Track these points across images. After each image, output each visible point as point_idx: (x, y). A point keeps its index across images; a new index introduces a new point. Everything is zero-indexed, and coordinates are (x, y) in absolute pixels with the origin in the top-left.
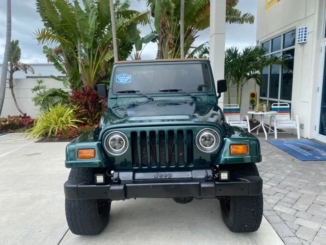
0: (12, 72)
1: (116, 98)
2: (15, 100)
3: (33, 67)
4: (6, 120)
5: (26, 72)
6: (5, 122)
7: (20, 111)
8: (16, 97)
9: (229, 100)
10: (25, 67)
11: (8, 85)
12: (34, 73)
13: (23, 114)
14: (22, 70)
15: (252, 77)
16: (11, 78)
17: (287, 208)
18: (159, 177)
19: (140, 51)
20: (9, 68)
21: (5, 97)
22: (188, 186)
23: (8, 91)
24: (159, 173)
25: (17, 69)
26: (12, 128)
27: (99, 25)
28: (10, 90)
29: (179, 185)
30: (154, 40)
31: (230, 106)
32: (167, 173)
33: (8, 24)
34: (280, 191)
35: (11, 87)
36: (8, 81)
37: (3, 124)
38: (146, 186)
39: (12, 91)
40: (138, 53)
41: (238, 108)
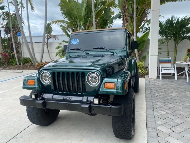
0: (48, 39)
1: (70, 53)
2: (49, 53)
3: (58, 36)
4: (43, 64)
5: (55, 39)
6: (42, 64)
7: (51, 59)
8: (49, 52)
9: (168, 53)
10: (55, 37)
11: (46, 46)
14: (53, 38)
15: (186, 38)
16: (48, 42)
17: (166, 129)
18: (65, 99)
19: (112, 25)
20: (46, 37)
21: (44, 52)
22: (76, 105)
23: (46, 49)
24: (66, 96)
25: (50, 38)
27: (87, 11)
28: (47, 48)
29: (71, 104)
30: (120, 17)
31: (168, 58)
32: (70, 97)
33: (45, 14)
34: (170, 117)
35: (47, 47)
36: (46, 44)
38: (54, 103)
39: (48, 49)
40: (110, 26)
41: (170, 59)
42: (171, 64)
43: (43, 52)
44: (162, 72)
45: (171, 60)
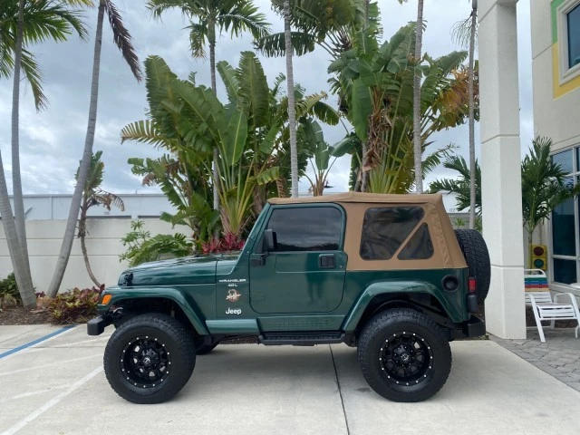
0: (86, 207)
2: (86, 259)
3: (122, 199)
4: (74, 298)
5: (109, 208)
7: (94, 280)
8: (88, 253)
10: (108, 199)
12: (123, 210)
13: (98, 286)
14: (103, 205)
16: (84, 218)
19: (326, 171)
20: (82, 202)
21: (72, 253)
25: (95, 202)
26: (84, 315)
28: (80, 239)
33: (90, 124)
35: (82, 235)
36: (78, 224)
37: (71, 305)
39: (83, 241)
40: (322, 174)
41: (544, 276)
42: (548, 293)
43: (69, 254)
44: (542, 319)
45: (545, 279)
